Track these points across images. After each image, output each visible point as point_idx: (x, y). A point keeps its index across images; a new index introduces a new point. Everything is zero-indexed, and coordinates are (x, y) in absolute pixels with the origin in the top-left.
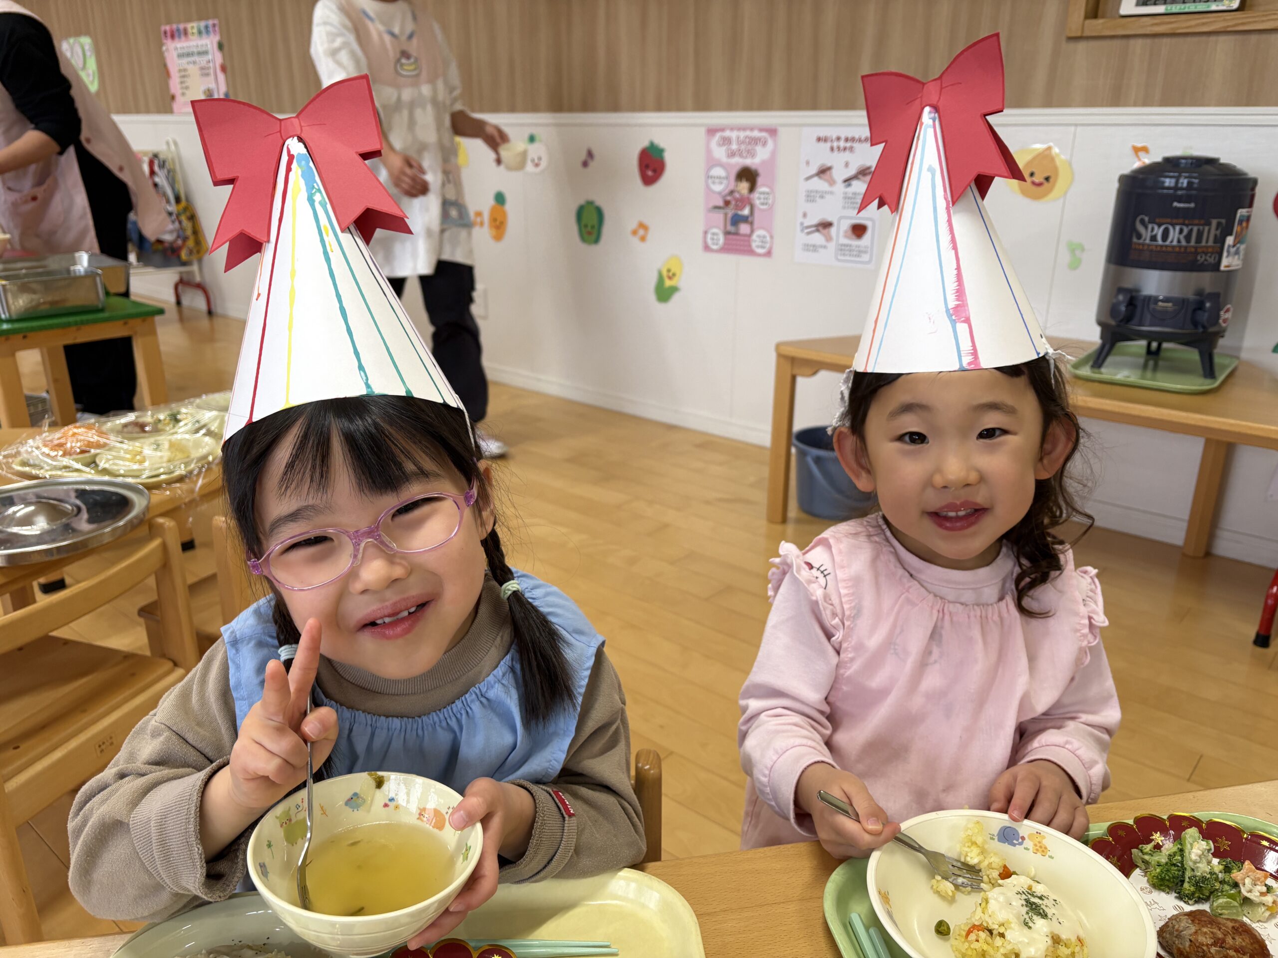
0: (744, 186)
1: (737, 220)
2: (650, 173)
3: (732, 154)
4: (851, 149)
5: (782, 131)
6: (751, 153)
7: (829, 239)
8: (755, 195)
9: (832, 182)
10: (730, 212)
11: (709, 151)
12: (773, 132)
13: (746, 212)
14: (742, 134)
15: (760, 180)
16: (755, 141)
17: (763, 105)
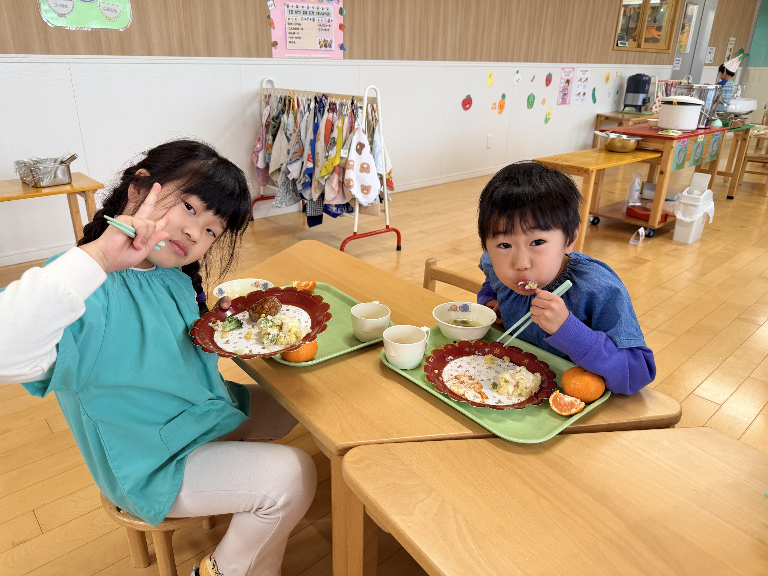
0: (567, 84)
1: (565, 94)
2: (548, 82)
3: (566, 76)
4: (585, 73)
5: (576, 69)
6: (569, 75)
7: (580, 97)
8: (569, 87)
9: (582, 82)
10: (563, 92)
11: (561, 75)
12: (573, 69)
13: (566, 92)
14: (568, 70)
15: (570, 83)
16: (570, 72)
17: (572, 62)
